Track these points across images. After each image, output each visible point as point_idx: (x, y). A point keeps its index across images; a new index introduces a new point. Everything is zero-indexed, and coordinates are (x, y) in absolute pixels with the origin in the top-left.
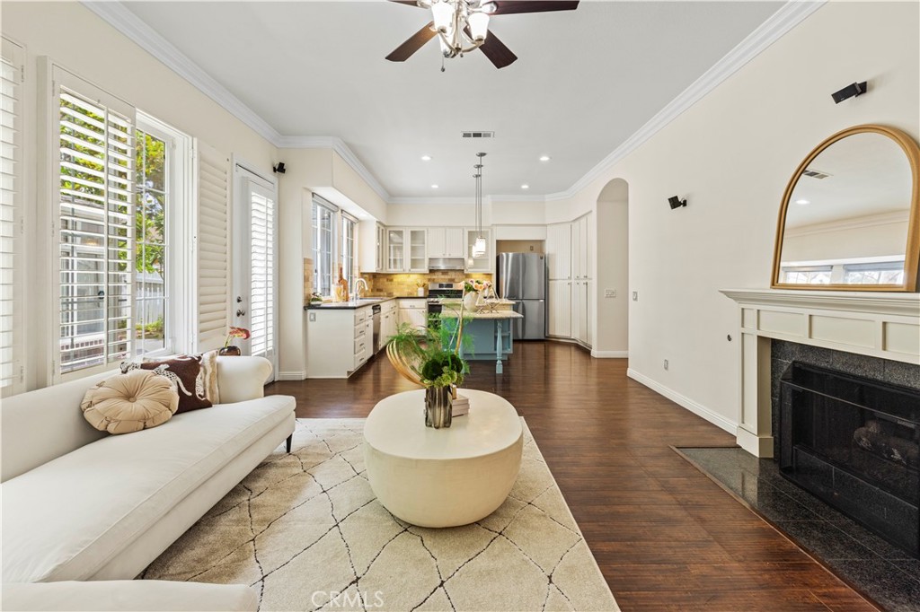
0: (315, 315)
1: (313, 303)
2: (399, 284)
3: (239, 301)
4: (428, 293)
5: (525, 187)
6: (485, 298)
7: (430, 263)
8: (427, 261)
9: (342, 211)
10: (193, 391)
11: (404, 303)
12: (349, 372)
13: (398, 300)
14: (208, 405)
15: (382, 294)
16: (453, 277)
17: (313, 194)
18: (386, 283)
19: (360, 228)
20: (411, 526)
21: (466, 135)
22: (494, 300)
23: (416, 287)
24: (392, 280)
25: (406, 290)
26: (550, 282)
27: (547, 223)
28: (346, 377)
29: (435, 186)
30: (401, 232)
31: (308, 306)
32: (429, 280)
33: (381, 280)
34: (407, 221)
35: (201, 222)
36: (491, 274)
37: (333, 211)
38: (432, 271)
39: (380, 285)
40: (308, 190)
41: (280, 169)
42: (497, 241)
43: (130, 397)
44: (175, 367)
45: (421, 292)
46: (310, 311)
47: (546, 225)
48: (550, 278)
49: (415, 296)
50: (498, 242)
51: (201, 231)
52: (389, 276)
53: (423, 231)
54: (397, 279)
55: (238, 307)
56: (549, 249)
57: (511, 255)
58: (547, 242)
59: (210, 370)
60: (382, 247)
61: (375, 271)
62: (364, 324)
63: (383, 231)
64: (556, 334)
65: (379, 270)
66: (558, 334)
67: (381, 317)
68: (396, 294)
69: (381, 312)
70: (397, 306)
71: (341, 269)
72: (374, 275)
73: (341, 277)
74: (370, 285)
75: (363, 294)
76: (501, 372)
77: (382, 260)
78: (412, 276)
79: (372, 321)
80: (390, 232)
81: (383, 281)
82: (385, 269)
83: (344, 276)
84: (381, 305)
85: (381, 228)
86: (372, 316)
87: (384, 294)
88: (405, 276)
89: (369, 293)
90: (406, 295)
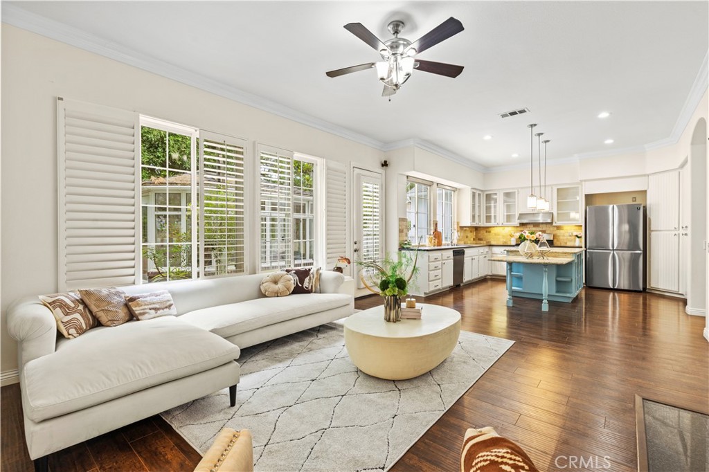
0: (406, 253)
1: (405, 246)
2: (495, 234)
3: (355, 243)
5: (609, 141)
9: (438, 184)
10: (303, 285)
11: (495, 250)
12: (425, 293)
13: (491, 247)
14: (309, 292)
15: (482, 242)
16: (544, 229)
17: (407, 176)
18: (486, 234)
19: (458, 195)
20: (361, 371)
21: (504, 116)
23: (509, 237)
24: (490, 232)
25: (502, 240)
26: (652, 233)
27: (647, 173)
29: (515, 156)
30: (496, 194)
31: (401, 248)
33: (482, 232)
34: (499, 186)
35: (327, 202)
36: (581, 226)
37: (430, 186)
38: (523, 224)
39: (481, 236)
40: (404, 175)
41: (385, 164)
42: (586, 195)
43: (276, 282)
44: (297, 273)
45: (513, 241)
46: (403, 251)
47: (647, 175)
48: (652, 229)
49: (509, 244)
50: (588, 196)
51: (327, 206)
52: (487, 229)
53: (515, 192)
54: (494, 231)
55: (355, 247)
56: (650, 201)
58: (649, 192)
59: (315, 276)
60: (479, 206)
61: (469, 225)
62: (440, 262)
63: (479, 195)
64: (659, 287)
65: (475, 224)
66: (662, 288)
67: (465, 259)
68: (493, 243)
69: (465, 256)
70: (490, 252)
71: (436, 224)
72: (477, 229)
73: (436, 230)
74: (471, 235)
75: (463, 242)
76: (547, 310)
77: (479, 216)
78: (506, 228)
79: (452, 261)
80: (487, 195)
81: (483, 234)
82: (483, 224)
83: (439, 229)
84: (465, 249)
85: (477, 192)
86: (452, 257)
87: (484, 243)
88: (501, 228)
89: (470, 241)
90: (501, 244)
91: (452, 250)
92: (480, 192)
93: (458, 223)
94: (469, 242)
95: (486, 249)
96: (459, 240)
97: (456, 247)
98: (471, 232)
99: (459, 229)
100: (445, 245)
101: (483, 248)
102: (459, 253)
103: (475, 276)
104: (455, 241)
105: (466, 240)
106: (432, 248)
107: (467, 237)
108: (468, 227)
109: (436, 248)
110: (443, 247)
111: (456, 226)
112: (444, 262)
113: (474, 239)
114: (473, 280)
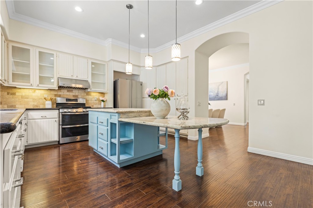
4: (55, 106)
7: (58, 81)
8: (55, 79)
11: (35, 114)
16: (77, 93)
23: (43, 101)
24: (13, 94)
25: (32, 104)
26: (143, 99)
27: (141, 65)
32: (57, 95)
36: (106, 93)
54: (20, 93)
56: (141, 80)
58: (141, 76)
82: (8, 82)
87: (4, 107)
88: (32, 91)
90: (31, 108)
92: (5, 40)
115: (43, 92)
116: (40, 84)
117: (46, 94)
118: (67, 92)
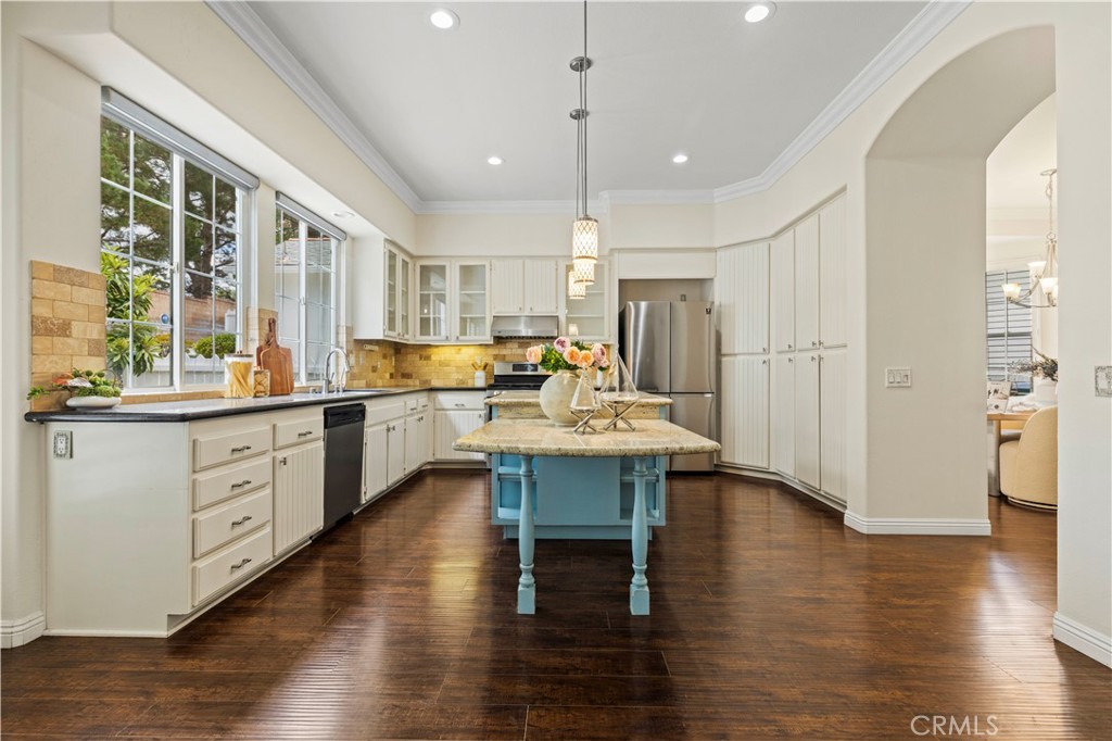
0: (70, 438)
1: (72, 402)
2: (442, 364)
4: (492, 382)
6: (597, 389)
7: (493, 324)
8: (489, 321)
9: (277, 193)
11: (445, 399)
12: (172, 618)
13: (433, 394)
15: (410, 382)
18: (419, 363)
22: (615, 396)
23: (471, 369)
24: (428, 358)
25: (454, 376)
26: (723, 358)
27: (717, 245)
28: (163, 632)
30: (443, 267)
32: (496, 357)
33: (409, 357)
34: (453, 247)
38: (500, 340)
39: (407, 367)
42: (620, 281)
45: (480, 380)
46: (59, 425)
47: (714, 250)
48: (724, 350)
49: (470, 386)
50: (622, 282)
52: (423, 348)
53: (484, 266)
54: (437, 355)
56: (719, 295)
57: (643, 305)
58: (716, 284)
60: (405, 293)
61: (381, 337)
62: (267, 459)
63: (405, 264)
64: (736, 462)
65: (394, 336)
66: (741, 462)
67: (368, 431)
68: (436, 383)
69: (369, 421)
70: (431, 405)
71: (272, 324)
72: (398, 349)
73: (269, 340)
74: (386, 366)
75: (363, 383)
76: (646, 612)
77: (405, 318)
78: (464, 350)
79: (321, 444)
80: (423, 268)
81: (413, 359)
82: (414, 337)
83: (283, 339)
84: (366, 403)
85: (400, 257)
86: (319, 431)
87: (415, 383)
88: (453, 350)
89: (382, 381)
90: (454, 385)
91: (321, 409)
92: (407, 259)
93: (350, 331)
94: (380, 383)
95: (423, 399)
96: (352, 376)
97: (342, 395)
98: (385, 357)
99: (352, 344)
100: (304, 390)
101: (414, 396)
102: (344, 418)
103: (396, 476)
104: (341, 380)
105: (372, 375)
106: (250, 402)
107: (374, 369)
108: (377, 342)
109: (267, 401)
110: (296, 398)
111: (343, 338)
112: (280, 455)
113: (392, 376)
114: (388, 487)
115: (472, 351)
116: (461, 335)
117: (477, 355)
118: (519, 347)
